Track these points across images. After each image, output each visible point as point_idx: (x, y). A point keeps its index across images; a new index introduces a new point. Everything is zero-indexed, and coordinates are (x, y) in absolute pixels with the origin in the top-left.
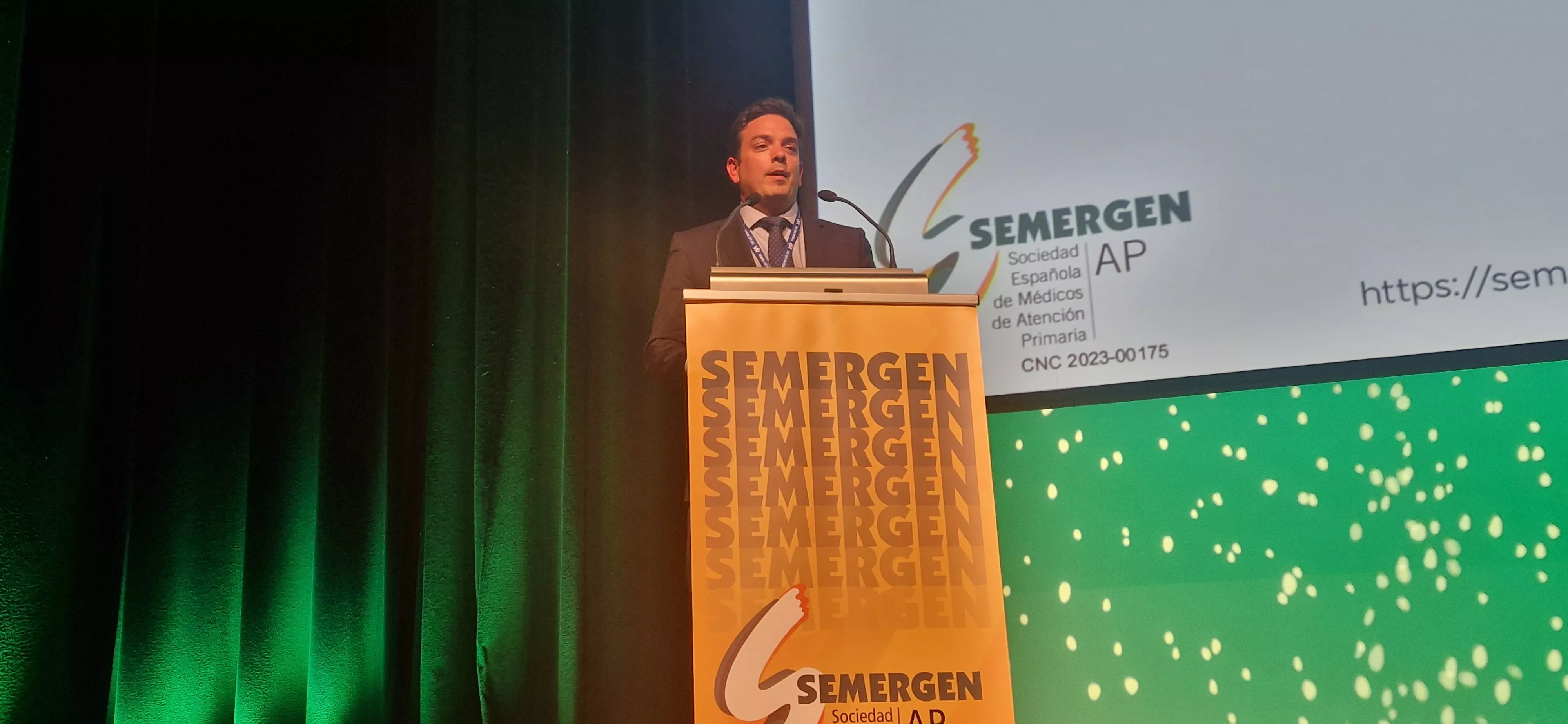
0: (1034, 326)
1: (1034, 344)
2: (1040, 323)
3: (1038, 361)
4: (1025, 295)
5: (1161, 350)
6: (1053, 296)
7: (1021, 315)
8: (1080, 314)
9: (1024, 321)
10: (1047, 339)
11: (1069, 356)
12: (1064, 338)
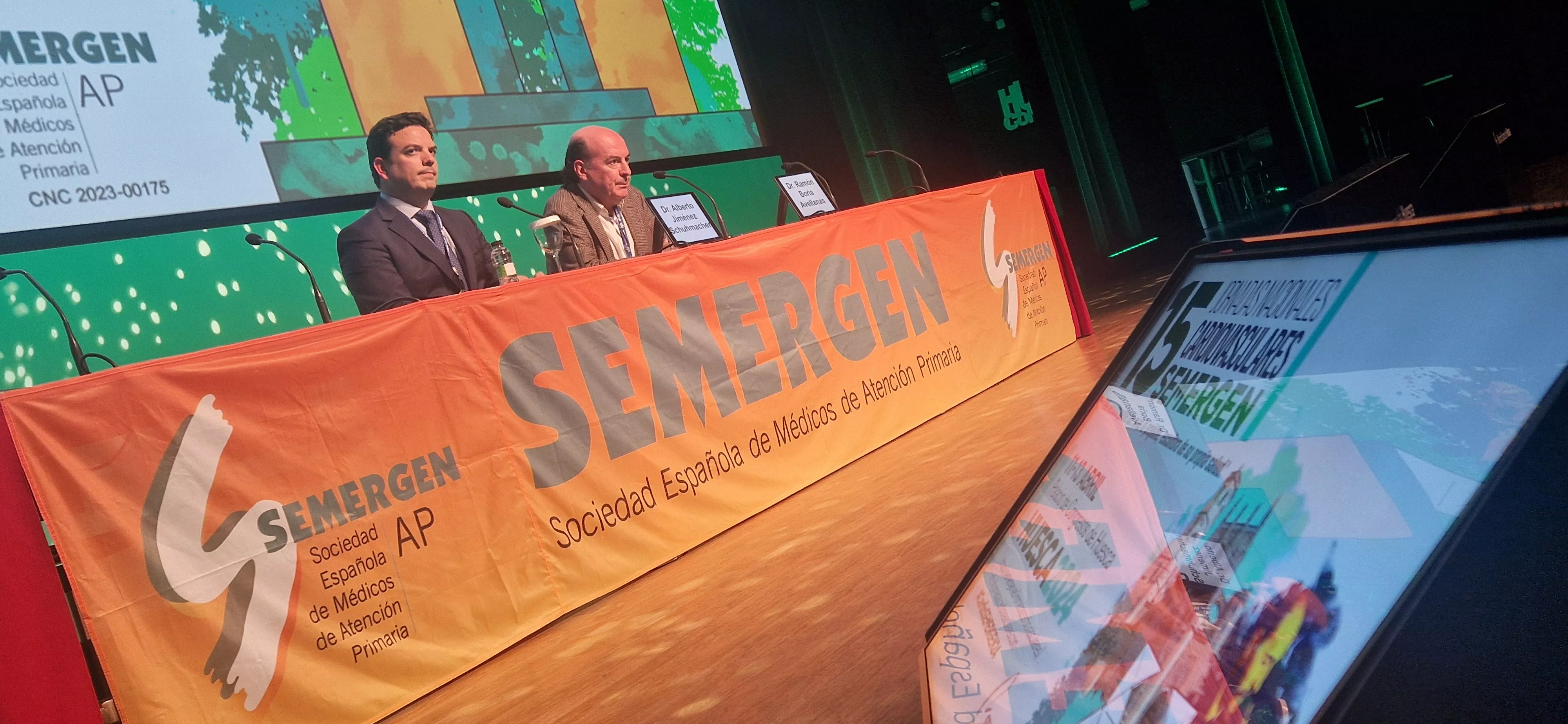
0: (30, 157)
1: (36, 176)
2: (36, 154)
3: (45, 195)
4: (12, 123)
5: (161, 186)
6: (44, 126)
7: (13, 144)
8: (76, 147)
9: (19, 151)
10: (49, 171)
11: (78, 190)
12: (67, 171)
